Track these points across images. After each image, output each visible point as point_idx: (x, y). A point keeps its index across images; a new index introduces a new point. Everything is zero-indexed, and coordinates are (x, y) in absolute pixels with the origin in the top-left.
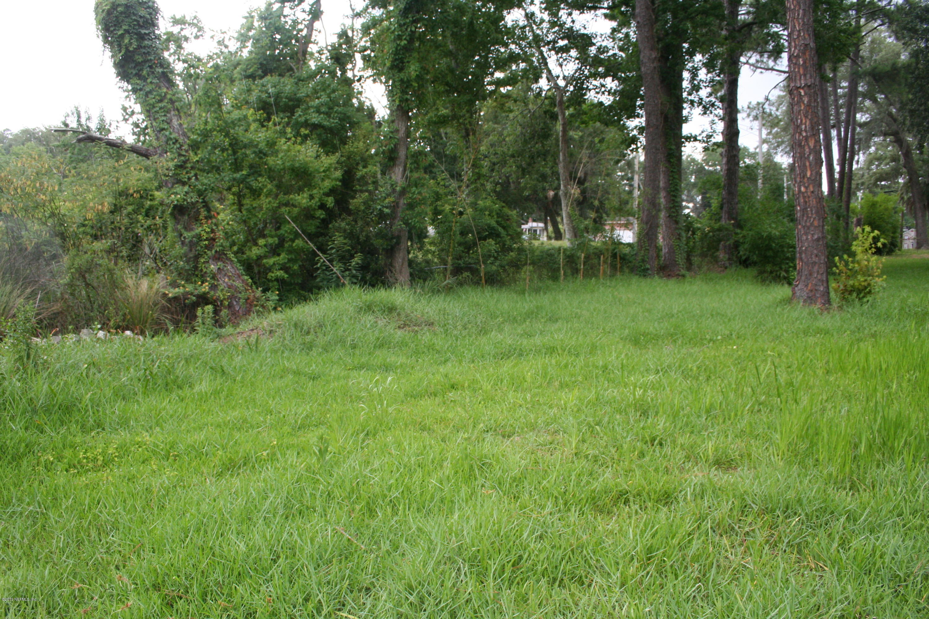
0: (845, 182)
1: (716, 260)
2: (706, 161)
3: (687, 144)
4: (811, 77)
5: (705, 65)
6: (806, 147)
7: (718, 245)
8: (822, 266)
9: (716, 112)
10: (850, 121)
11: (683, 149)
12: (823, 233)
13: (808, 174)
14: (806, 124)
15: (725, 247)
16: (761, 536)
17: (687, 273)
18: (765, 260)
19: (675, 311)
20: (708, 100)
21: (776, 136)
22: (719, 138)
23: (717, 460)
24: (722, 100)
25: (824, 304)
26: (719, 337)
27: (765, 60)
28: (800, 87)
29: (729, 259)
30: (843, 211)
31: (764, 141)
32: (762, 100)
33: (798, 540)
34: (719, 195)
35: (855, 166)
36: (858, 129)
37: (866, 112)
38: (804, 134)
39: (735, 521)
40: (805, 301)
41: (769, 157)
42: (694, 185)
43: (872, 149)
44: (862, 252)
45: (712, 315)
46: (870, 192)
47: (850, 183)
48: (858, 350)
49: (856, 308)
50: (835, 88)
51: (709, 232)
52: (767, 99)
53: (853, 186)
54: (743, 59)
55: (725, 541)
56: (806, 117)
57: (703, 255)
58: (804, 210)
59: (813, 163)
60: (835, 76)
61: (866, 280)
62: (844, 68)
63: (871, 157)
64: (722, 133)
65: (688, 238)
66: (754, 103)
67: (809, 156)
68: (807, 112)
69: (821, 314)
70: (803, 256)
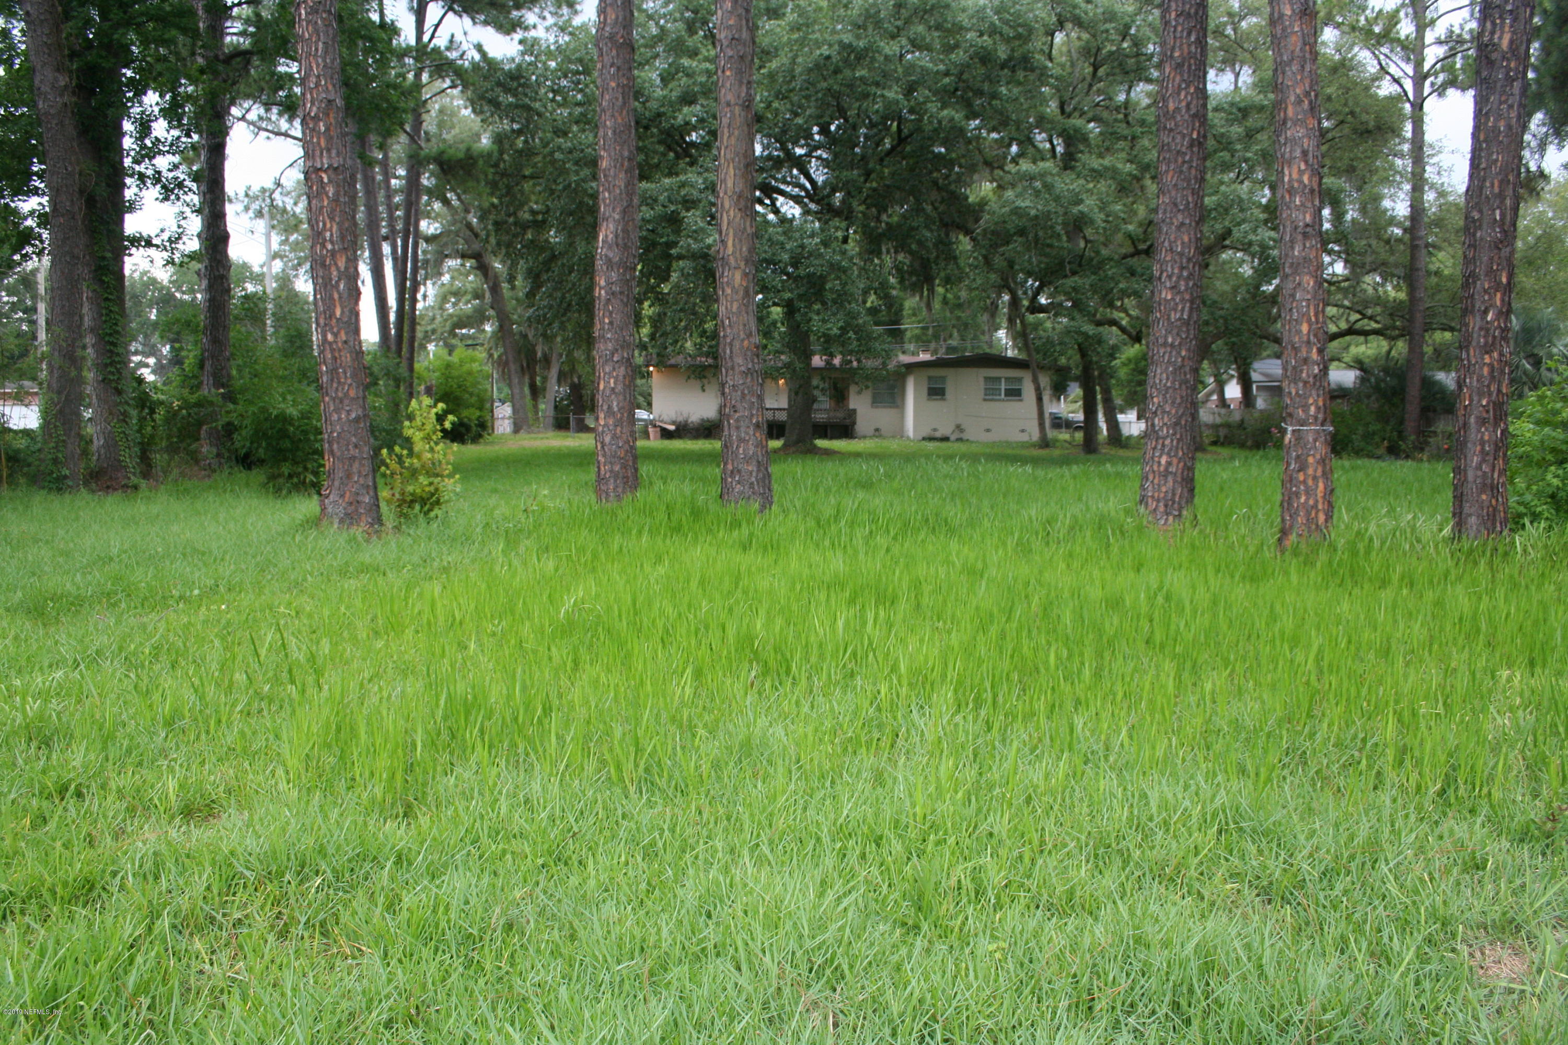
0: (406, 328)
1: (195, 458)
2: (177, 284)
3: (133, 250)
4: (338, 154)
5: (165, 113)
6: (333, 268)
7: (199, 432)
8: (365, 462)
9: (188, 199)
10: (410, 230)
11: (126, 259)
12: (364, 408)
13: (338, 313)
14: (332, 232)
15: (210, 434)
16: (261, 922)
17: (143, 483)
18: (280, 455)
19: (115, 551)
20: (171, 175)
21: (296, 246)
22: (192, 245)
23: (187, 806)
24: (196, 178)
25: (372, 525)
26: (196, 592)
27: (274, 118)
28: (320, 169)
29: (219, 455)
30: (403, 371)
31: (276, 256)
32: (270, 185)
33: (321, 916)
34: (196, 342)
35: (420, 306)
36: (423, 245)
37: (435, 219)
38: (329, 247)
39: (216, 906)
40: (341, 521)
41: (285, 281)
42: (155, 324)
43: (446, 278)
44: (423, 439)
45: (184, 555)
46: (447, 345)
47: (413, 330)
48: (420, 595)
49: (420, 529)
50: (387, 175)
51: (181, 408)
52: (278, 184)
53: (419, 334)
54: (235, 111)
55: (198, 945)
56: (332, 219)
57: (172, 450)
58: (333, 372)
59: (345, 295)
60: (386, 157)
61: (431, 484)
62: (399, 146)
63: (444, 289)
64: (199, 236)
65: (142, 419)
66: (255, 189)
67: (338, 282)
68: (333, 211)
69: (368, 541)
70: (335, 446)
